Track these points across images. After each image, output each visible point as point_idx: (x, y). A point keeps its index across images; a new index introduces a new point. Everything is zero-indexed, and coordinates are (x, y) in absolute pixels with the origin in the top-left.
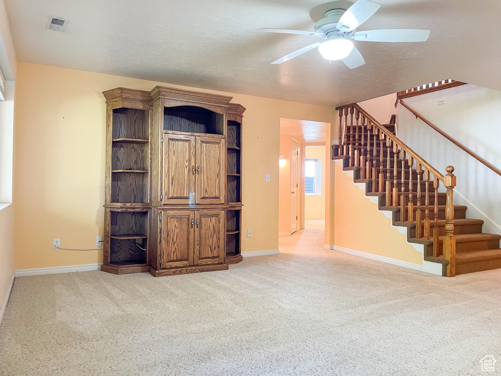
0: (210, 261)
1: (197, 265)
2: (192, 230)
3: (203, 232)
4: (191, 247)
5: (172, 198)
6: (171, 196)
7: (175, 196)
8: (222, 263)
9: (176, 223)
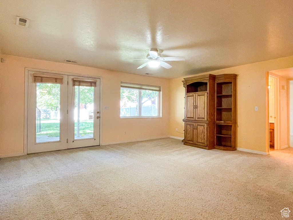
0: (201, 144)
1: (196, 144)
2: (194, 130)
3: (198, 132)
4: (194, 137)
5: (188, 118)
6: (188, 117)
7: (189, 117)
8: (205, 146)
9: (189, 127)
